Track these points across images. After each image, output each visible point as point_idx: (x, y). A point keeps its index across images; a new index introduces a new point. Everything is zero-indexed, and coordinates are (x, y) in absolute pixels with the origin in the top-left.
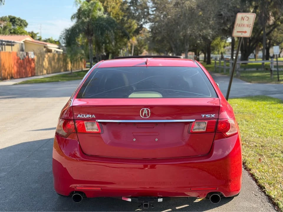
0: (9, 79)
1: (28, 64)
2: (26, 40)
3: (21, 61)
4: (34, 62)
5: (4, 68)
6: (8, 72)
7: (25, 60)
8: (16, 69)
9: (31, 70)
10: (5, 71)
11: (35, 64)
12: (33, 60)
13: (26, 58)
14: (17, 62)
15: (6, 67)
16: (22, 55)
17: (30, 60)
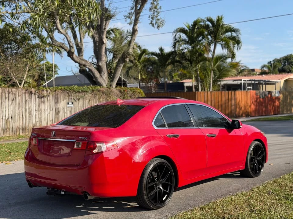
0: (245, 117)
1: (270, 103)
2: (289, 78)
3: (261, 99)
4: (279, 101)
5: (239, 106)
6: (243, 111)
7: (267, 99)
8: (253, 107)
9: (274, 108)
10: (241, 109)
11: (280, 103)
12: (278, 98)
13: (268, 97)
14: (256, 101)
15: (242, 106)
16: (262, 94)
17: (274, 98)
